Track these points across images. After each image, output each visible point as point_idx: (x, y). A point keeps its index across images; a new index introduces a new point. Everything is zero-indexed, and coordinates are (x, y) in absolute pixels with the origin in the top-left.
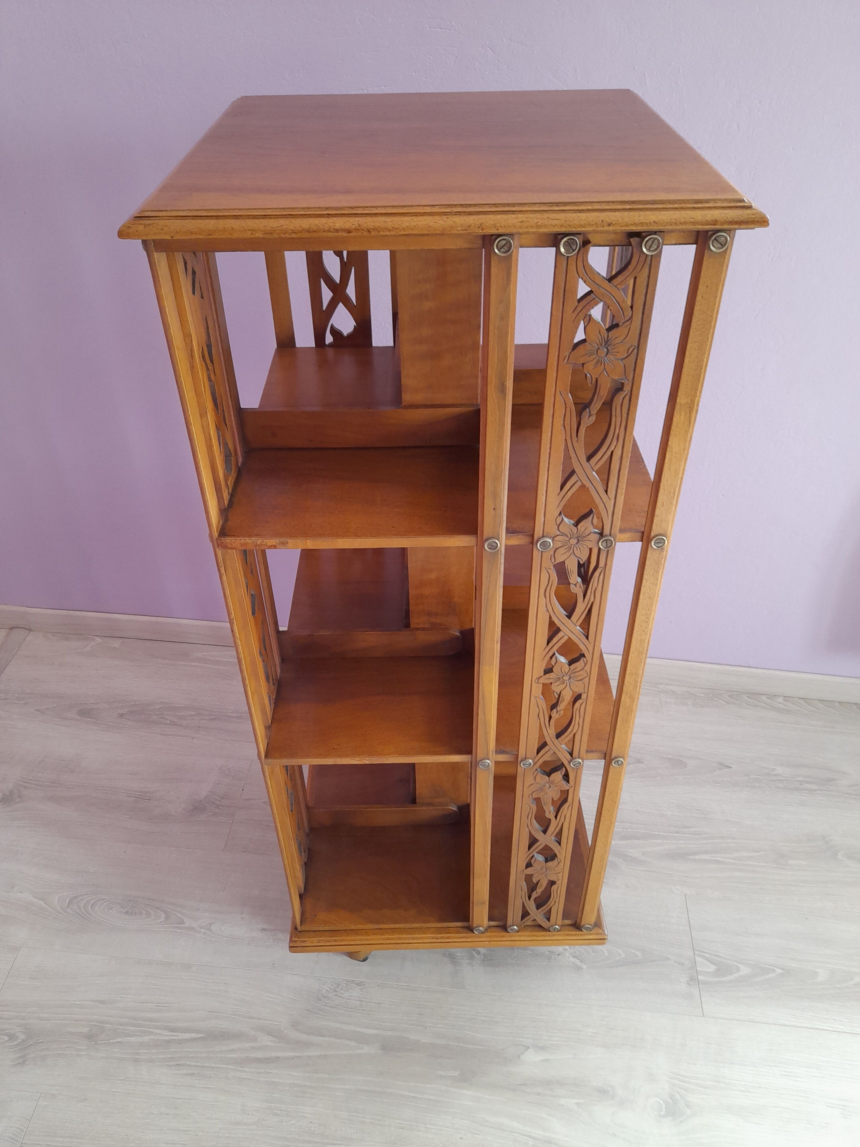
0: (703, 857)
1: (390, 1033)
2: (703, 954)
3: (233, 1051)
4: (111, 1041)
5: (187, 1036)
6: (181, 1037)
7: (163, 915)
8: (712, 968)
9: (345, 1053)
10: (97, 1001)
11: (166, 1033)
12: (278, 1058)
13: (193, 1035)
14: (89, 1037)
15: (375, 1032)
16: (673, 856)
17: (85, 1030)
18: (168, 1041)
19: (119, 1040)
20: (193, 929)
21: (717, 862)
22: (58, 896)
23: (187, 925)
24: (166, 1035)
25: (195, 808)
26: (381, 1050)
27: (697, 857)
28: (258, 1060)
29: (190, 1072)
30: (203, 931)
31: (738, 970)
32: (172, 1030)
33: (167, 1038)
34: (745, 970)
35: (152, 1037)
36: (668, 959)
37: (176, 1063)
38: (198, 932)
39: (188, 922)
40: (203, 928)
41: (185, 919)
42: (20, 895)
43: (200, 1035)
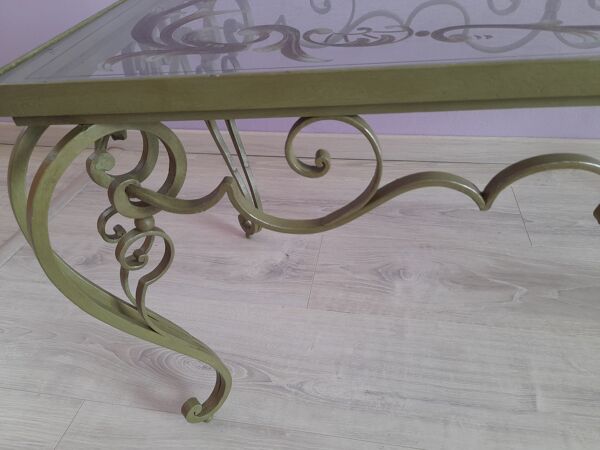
7: (246, 371)
20: (281, 388)
23: (274, 383)
25: (272, 271)
30: (293, 390)
38: (289, 392)
39: (276, 381)
40: (293, 387)
41: (272, 377)
42: (91, 346)
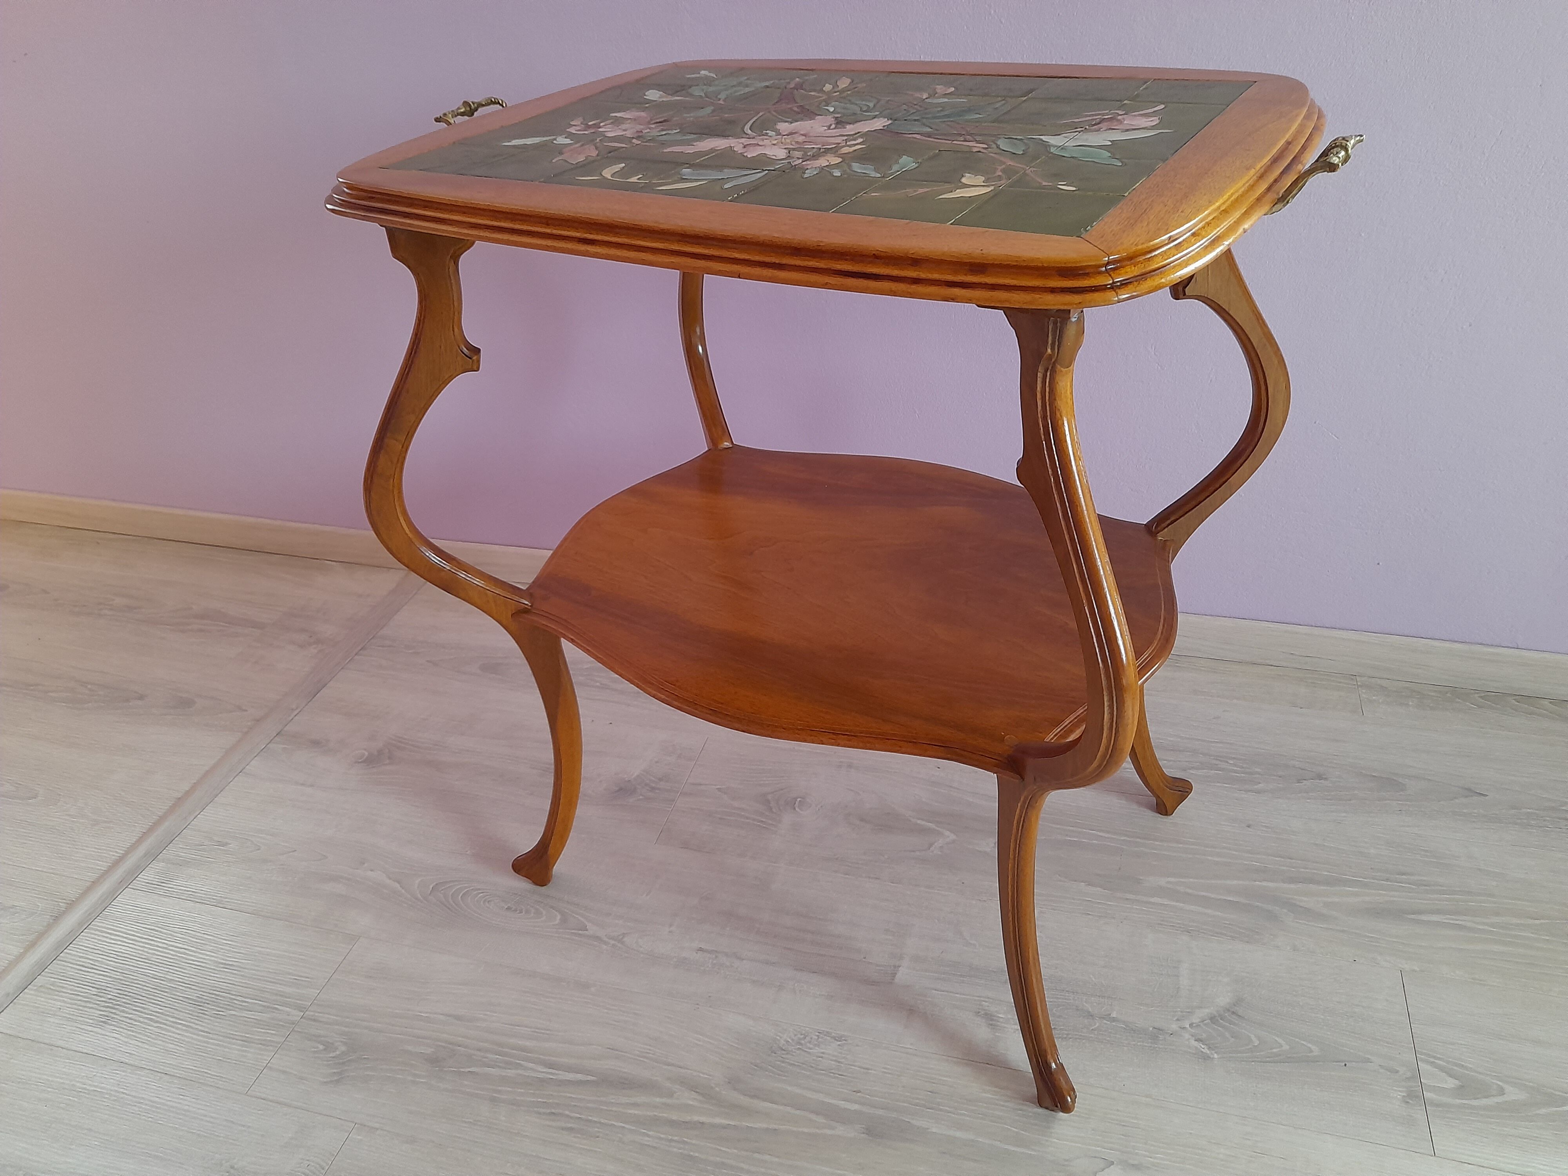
0: (1434, 918)
1: (880, 1112)
2: (1432, 1060)
3: (635, 1105)
4: (462, 1070)
5: (570, 1076)
6: (561, 1077)
7: (559, 917)
8: (1451, 1083)
9: (806, 1130)
10: (450, 1016)
11: (540, 1068)
12: (703, 1123)
13: (580, 1077)
14: (434, 1061)
15: (856, 1107)
16: (1377, 912)
17: (429, 1051)
18: (542, 1080)
19: (473, 1069)
20: (598, 938)
21: (1460, 927)
22: (420, 880)
23: (590, 932)
24: (542, 1072)
25: (621, 789)
26: (864, 1133)
27: (1424, 918)
28: (672, 1123)
29: (570, 1125)
30: (612, 942)
31: (1502, 1092)
32: (551, 1066)
33: (541, 1076)
34: (1513, 1094)
35: (520, 1072)
36: (1368, 1061)
37: (549, 1111)
38: (606, 943)
39: (592, 929)
40: (612, 938)
41: (589, 925)
42: (370, 873)
43: (590, 1078)
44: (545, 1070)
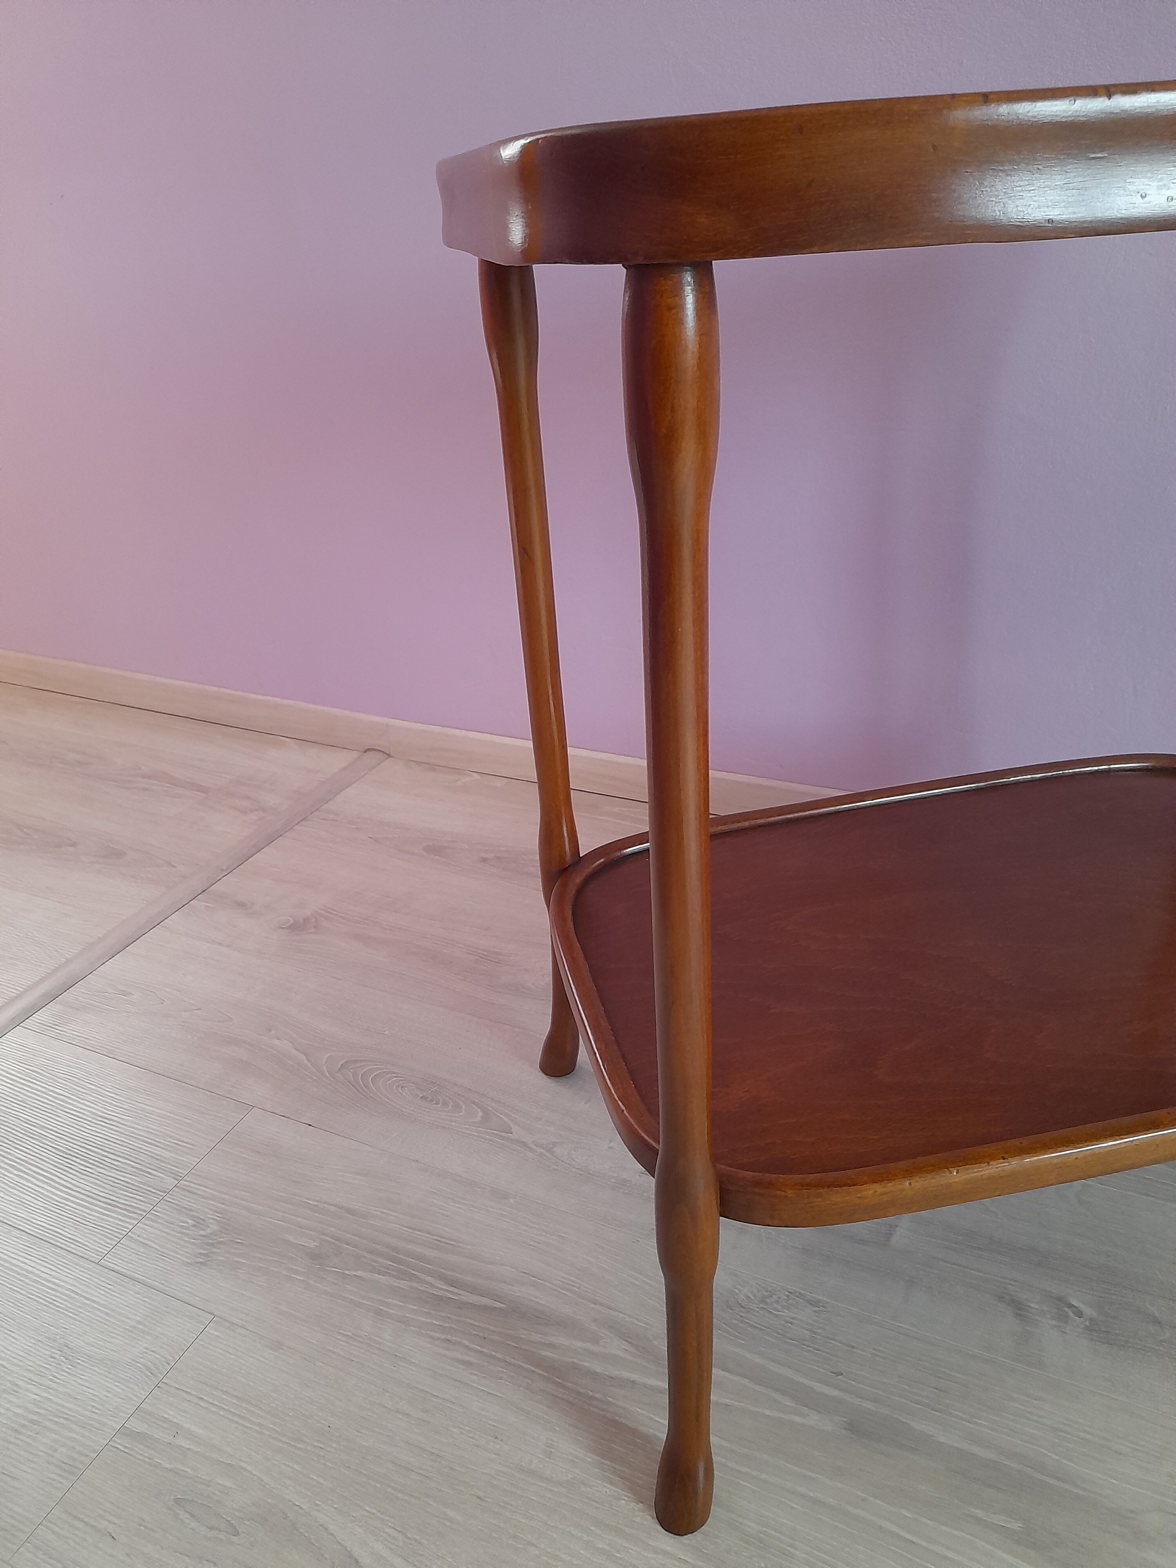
1: (868, 1405)
4: (347, 1272)
5: (474, 1299)
6: (463, 1298)
7: (480, 1114)
9: (767, 1412)
10: (342, 1208)
11: (439, 1284)
12: (633, 1382)
13: (485, 1301)
14: (315, 1257)
15: (835, 1393)
18: (440, 1299)
19: (359, 1273)
20: (524, 1144)
22: (329, 1055)
23: (515, 1136)
24: (441, 1289)
26: (845, 1429)
29: (467, 1358)
30: (540, 1150)
32: (453, 1283)
33: (439, 1293)
35: (414, 1284)
37: (443, 1337)
38: (532, 1150)
39: (518, 1133)
41: (514, 1128)
42: (276, 1042)
43: (498, 1305)
44: (444, 1287)
